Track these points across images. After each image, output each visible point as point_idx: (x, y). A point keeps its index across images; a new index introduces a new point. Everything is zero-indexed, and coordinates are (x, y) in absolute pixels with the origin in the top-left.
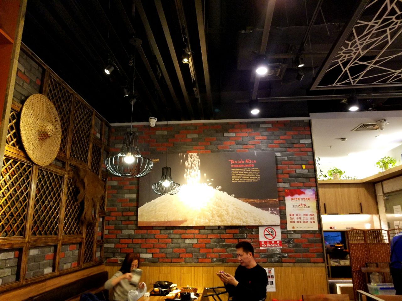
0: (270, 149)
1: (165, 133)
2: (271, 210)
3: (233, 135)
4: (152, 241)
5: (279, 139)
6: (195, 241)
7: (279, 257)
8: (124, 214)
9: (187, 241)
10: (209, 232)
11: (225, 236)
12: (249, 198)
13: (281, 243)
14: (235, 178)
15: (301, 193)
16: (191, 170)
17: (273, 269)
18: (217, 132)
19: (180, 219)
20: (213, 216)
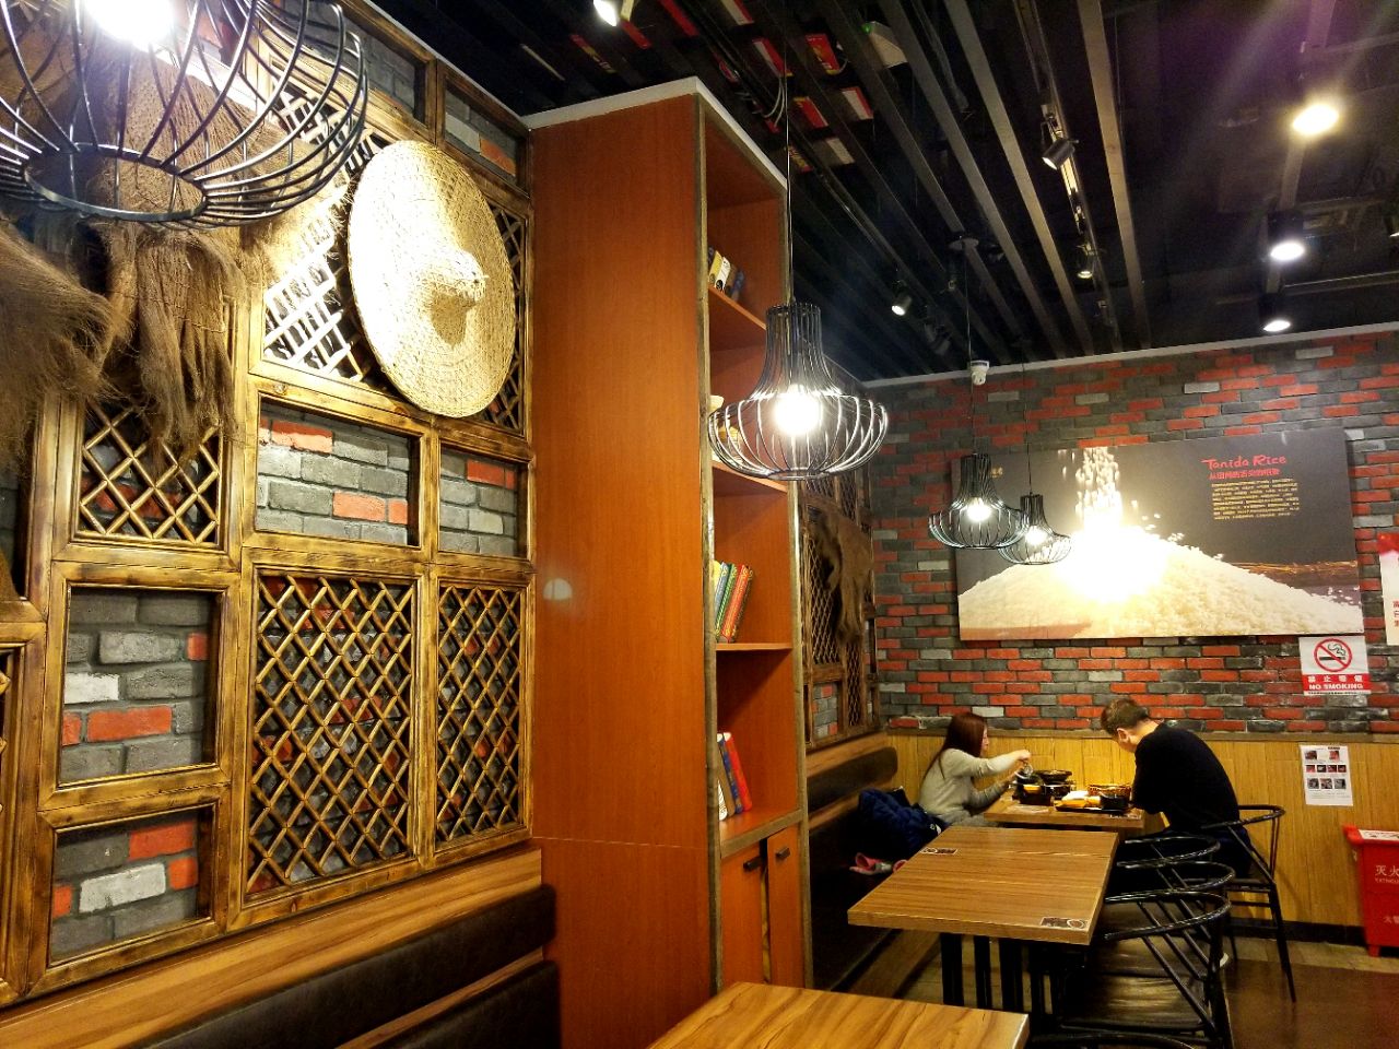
0: (1329, 420)
1: (1015, 396)
2: (1335, 593)
3: (1211, 387)
4: (1001, 677)
5: (1358, 388)
6: (1117, 676)
7: (1362, 718)
8: (922, 610)
9: (1094, 676)
10: (1155, 652)
11: (1201, 663)
12: (1269, 560)
13: (1368, 681)
14: (1223, 510)
16: (1094, 493)
17: (1344, 750)
18: (1162, 382)
19: (1073, 622)
20: (1162, 612)
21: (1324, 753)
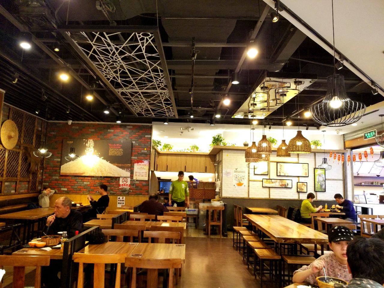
0: (130, 139)
1: (78, 128)
2: (126, 170)
3: (112, 131)
4: (67, 182)
5: (135, 134)
6: (89, 183)
7: (128, 192)
8: (54, 169)
9: (85, 183)
10: (96, 179)
11: (104, 181)
12: (118, 163)
13: (130, 185)
14: (111, 154)
15: (142, 162)
16: (89, 148)
17: (124, 197)
18: (104, 129)
19: (82, 172)
20: (98, 171)
21: (121, 198)
